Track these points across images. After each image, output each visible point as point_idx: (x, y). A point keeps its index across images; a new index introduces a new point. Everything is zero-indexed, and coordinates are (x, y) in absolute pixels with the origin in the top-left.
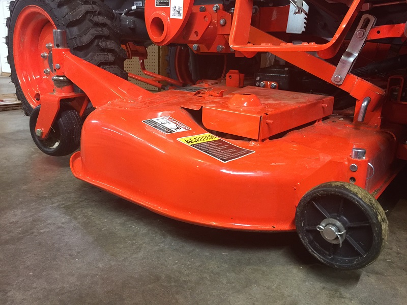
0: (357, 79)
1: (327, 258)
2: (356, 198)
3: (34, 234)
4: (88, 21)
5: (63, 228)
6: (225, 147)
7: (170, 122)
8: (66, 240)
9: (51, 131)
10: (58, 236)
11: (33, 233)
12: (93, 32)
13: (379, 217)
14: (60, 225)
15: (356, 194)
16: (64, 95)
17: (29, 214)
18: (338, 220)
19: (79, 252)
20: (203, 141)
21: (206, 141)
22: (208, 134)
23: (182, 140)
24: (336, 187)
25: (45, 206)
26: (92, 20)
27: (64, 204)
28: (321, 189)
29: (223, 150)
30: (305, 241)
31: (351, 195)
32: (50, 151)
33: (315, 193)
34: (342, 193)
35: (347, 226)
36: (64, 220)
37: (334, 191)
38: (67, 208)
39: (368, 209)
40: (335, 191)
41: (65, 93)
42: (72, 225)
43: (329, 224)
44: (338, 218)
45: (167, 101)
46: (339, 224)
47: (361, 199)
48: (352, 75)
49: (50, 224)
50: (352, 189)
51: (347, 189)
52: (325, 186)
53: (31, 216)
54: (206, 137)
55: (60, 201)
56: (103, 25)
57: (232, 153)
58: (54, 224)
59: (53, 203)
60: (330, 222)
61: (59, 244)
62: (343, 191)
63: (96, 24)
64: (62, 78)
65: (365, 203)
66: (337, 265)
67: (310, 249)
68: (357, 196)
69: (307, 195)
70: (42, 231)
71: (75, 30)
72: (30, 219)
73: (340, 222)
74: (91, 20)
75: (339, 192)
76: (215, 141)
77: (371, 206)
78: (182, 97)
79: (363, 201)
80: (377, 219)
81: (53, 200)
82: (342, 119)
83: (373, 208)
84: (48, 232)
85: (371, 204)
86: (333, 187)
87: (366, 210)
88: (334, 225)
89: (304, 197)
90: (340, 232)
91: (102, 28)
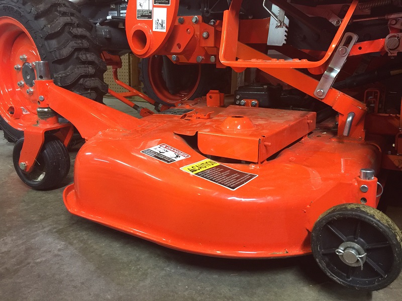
0: (339, 94)
1: (346, 281)
2: (374, 220)
3: (31, 264)
4: (67, 33)
5: (60, 255)
6: (227, 172)
7: (168, 150)
8: (66, 270)
9: (36, 164)
10: (57, 266)
11: (29, 263)
12: (73, 44)
13: (398, 237)
14: (56, 252)
15: (373, 217)
16: (48, 126)
17: (20, 242)
18: (356, 243)
19: (83, 283)
20: (205, 169)
21: (208, 168)
22: (208, 160)
23: (185, 169)
24: (352, 209)
25: (36, 231)
26: (72, 33)
27: (55, 228)
28: (337, 213)
29: (227, 176)
30: (322, 265)
31: (369, 217)
32: (34, 185)
33: (331, 217)
34: (360, 216)
35: (365, 248)
36: (59, 247)
37: (351, 214)
38: (60, 232)
39: (387, 230)
40: (353, 215)
41: (50, 125)
42: (69, 251)
43: (348, 247)
44: (356, 241)
45: (157, 127)
46: (357, 246)
47: (379, 221)
48: (334, 89)
49: (45, 252)
50: (368, 211)
51: (363, 212)
52: (341, 210)
53: (23, 244)
54: (207, 164)
55: (51, 225)
56: (82, 37)
57: (237, 178)
58: (50, 251)
59: (43, 227)
60: (349, 246)
61: (60, 275)
62: (361, 214)
63: (76, 37)
64: (46, 110)
65: (383, 225)
66: (357, 287)
67: (329, 272)
68: (375, 218)
69: (322, 219)
70: (39, 260)
71: (54, 43)
72: (23, 247)
73: (358, 244)
74: (70, 33)
75: (356, 215)
76: (216, 167)
77: (389, 227)
78: (170, 121)
79: (381, 223)
80: (397, 239)
81: (43, 224)
82: (325, 133)
83: (391, 228)
84: (45, 261)
85: (388, 225)
86: (349, 210)
87: (385, 231)
88: (353, 248)
89: (319, 222)
90: (359, 254)
91: (81, 40)
